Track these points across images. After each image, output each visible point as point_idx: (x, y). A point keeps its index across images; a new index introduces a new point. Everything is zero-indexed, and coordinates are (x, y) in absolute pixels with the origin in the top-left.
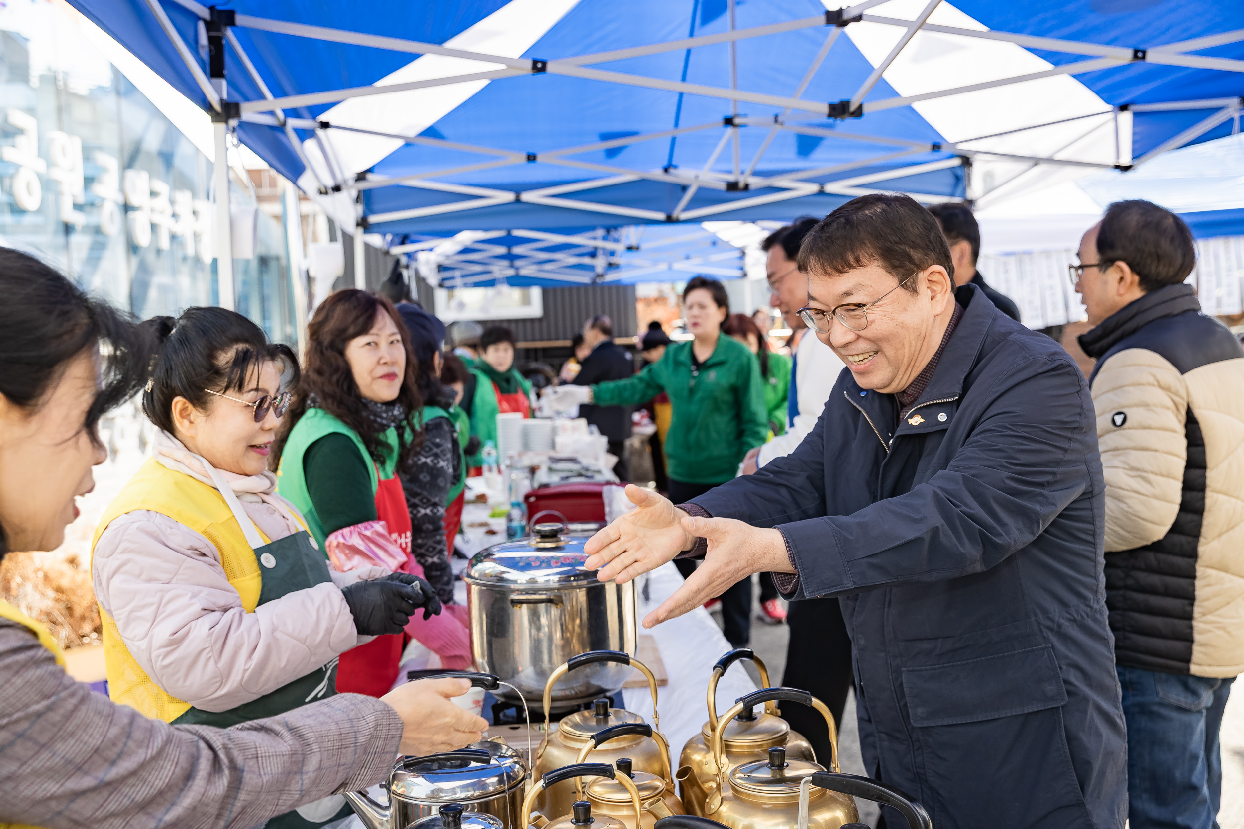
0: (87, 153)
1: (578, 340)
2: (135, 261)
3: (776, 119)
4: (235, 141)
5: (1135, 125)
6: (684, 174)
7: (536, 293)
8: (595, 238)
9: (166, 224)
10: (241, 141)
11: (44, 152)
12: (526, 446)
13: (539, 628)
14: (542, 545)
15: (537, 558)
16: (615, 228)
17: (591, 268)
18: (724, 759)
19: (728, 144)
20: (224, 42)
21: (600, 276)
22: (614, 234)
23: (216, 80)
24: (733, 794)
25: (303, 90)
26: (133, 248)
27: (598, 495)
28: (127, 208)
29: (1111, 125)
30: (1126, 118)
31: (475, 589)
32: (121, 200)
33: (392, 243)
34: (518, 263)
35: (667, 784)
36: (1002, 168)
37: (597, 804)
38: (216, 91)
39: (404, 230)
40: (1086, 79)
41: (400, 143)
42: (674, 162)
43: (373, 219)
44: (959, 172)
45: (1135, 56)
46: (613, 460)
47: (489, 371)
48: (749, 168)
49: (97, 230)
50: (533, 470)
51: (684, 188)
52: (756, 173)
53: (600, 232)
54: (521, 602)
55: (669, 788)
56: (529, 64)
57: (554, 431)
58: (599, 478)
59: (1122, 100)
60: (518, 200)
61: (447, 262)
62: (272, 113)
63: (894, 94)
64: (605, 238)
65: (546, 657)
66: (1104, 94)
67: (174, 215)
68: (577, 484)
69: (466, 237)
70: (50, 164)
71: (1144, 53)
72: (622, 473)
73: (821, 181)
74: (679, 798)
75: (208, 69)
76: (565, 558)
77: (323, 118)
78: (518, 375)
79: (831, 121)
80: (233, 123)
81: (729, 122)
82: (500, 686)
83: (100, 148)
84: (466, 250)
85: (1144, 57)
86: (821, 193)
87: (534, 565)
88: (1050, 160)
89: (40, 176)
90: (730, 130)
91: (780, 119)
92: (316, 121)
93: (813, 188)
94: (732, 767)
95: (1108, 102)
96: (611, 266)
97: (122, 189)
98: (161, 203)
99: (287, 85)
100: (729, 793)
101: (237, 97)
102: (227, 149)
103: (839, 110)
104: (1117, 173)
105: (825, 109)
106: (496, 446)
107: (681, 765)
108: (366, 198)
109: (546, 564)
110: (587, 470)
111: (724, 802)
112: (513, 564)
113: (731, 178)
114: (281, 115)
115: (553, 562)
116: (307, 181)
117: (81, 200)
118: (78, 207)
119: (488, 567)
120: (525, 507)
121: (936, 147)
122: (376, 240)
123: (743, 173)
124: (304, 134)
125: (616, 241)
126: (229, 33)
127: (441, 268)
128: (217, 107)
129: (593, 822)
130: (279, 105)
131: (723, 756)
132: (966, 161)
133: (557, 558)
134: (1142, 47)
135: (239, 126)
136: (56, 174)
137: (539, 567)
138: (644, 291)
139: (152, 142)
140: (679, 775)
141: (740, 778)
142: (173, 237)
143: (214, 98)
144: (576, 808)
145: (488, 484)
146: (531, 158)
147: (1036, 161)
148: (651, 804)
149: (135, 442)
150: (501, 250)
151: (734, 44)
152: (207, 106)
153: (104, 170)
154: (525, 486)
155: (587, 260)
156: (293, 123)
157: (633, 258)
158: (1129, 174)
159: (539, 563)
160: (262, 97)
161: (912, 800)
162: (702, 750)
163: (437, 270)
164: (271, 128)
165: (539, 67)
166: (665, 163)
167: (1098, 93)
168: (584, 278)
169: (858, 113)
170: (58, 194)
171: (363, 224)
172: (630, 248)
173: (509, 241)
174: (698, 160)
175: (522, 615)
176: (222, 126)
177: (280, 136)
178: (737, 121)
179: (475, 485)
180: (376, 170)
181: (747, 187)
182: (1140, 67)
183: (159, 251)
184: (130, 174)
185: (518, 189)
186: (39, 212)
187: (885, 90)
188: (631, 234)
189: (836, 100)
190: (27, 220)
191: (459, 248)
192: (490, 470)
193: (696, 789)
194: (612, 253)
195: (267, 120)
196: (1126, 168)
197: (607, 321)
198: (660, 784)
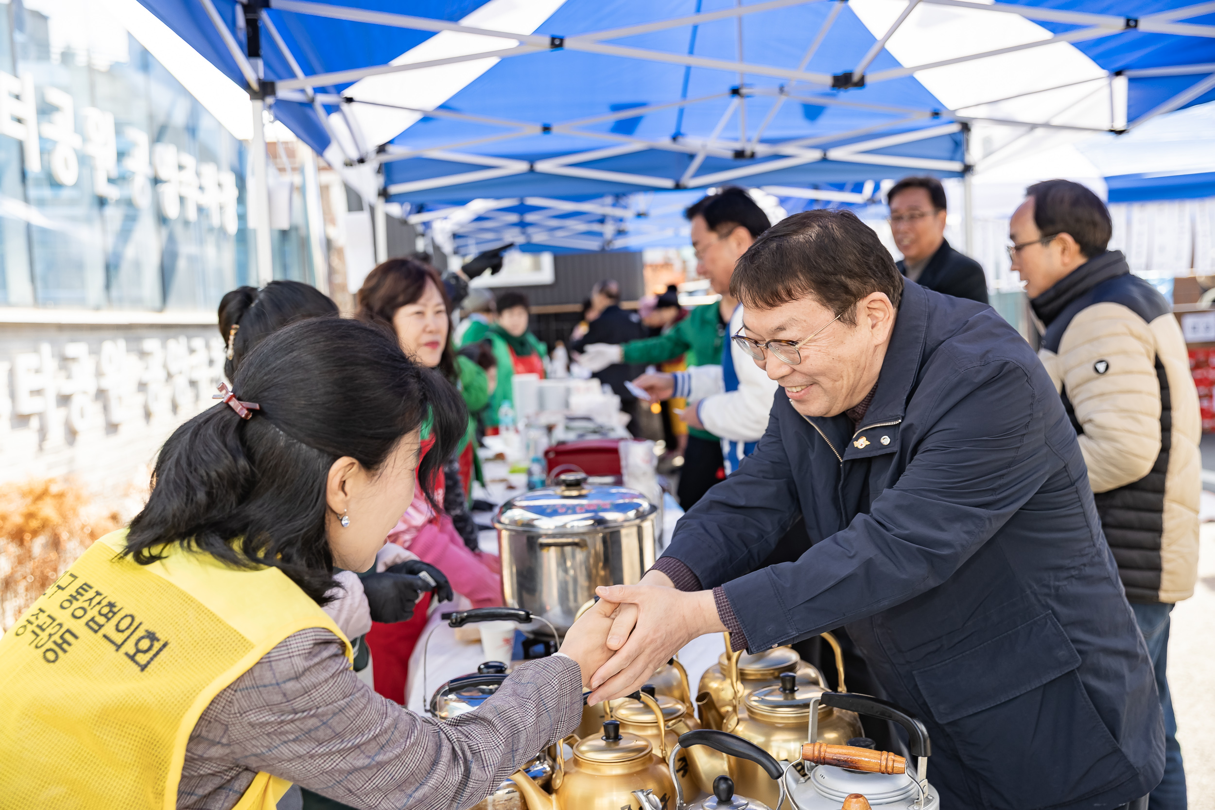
0: (119, 129)
1: (588, 305)
2: (164, 232)
3: (782, 89)
4: (272, 118)
5: (1130, 89)
6: (692, 142)
7: (547, 259)
8: (603, 205)
9: (194, 197)
10: (277, 118)
11: (79, 129)
12: (542, 405)
13: (566, 571)
14: (567, 493)
15: (563, 506)
16: (624, 195)
17: (600, 234)
18: (739, 686)
19: (735, 114)
20: (260, 24)
21: (609, 242)
22: (623, 201)
23: (253, 60)
24: (749, 716)
25: (331, 68)
26: (162, 219)
27: (614, 451)
28: (156, 181)
29: (1106, 91)
30: (1121, 83)
31: (505, 534)
32: (149, 172)
33: (410, 213)
34: (530, 230)
35: (687, 708)
36: (1001, 133)
37: (624, 725)
38: (253, 71)
39: (420, 199)
40: (1083, 47)
41: (418, 116)
42: (683, 130)
43: (394, 189)
44: (958, 138)
45: (1128, 25)
46: (625, 418)
47: (505, 335)
48: (756, 135)
49: (129, 203)
50: (550, 429)
51: (691, 156)
52: (763, 141)
53: (609, 200)
54: (549, 545)
55: (689, 712)
56: (546, 41)
57: (568, 391)
58: (613, 435)
59: (1118, 65)
60: (532, 170)
61: (461, 231)
62: (303, 91)
63: (894, 63)
64: (614, 205)
65: (571, 597)
66: (1100, 59)
67: (201, 188)
68: (593, 440)
69: (479, 206)
70: (85, 140)
71: (1136, 21)
72: (636, 430)
73: (825, 148)
74: (699, 721)
75: (246, 50)
76: (589, 505)
77: (348, 93)
78: (532, 339)
79: (835, 92)
80: (270, 100)
81: (735, 92)
82: (533, 620)
83: (130, 124)
84: (479, 219)
85: (1136, 26)
86: (825, 159)
87: (560, 511)
88: (1047, 125)
89: (76, 151)
90: (736, 101)
91: (786, 89)
92: (340, 97)
93: (816, 155)
94: (747, 692)
95: (1103, 67)
96: (621, 233)
97: (151, 163)
98: (188, 175)
99: (316, 64)
100: (745, 715)
101: (271, 77)
102: (264, 125)
103: (843, 81)
104: (1111, 137)
105: (828, 80)
106: (512, 406)
107: (699, 690)
108: (387, 170)
109: (573, 510)
110: (601, 427)
111: (741, 723)
112: (541, 511)
113: (738, 146)
114: (310, 91)
115: (578, 509)
116: (333, 154)
117: (114, 174)
118: (111, 181)
119: (516, 514)
120: (544, 462)
121: (936, 114)
122: (395, 209)
123: (749, 140)
124: (331, 109)
125: (625, 207)
126: (265, 16)
127: (456, 236)
128: (255, 86)
129: (621, 739)
130: (309, 83)
131: (739, 683)
132: (966, 127)
133: (581, 506)
134: (1133, 15)
135: (275, 103)
136: (91, 149)
137: (565, 513)
138: (652, 256)
139: (179, 117)
140: (699, 699)
141: (755, 701)
142: (200, 209)
143: (251, 76)
144: (606, 727)
145: (506, 442)
146: (546, 129)
147: (1033, 126)
148: (674, 724)
149: (168, 406)
150: (513, 218)
151: (740, 20)
152: (245, 85)
153: (134, 144)
154: (544, 443)
155: (596, 227)
156: (321, 99)
157: (643, 224)
158: (1123, 138)
159: (564, 510)
160: (293, 76)
161: (912, 716)
162: (718, 678)
163: (452, 237)
164: (301, 104)
165: (557, 43)
166: (673, 131)
167: (1096, 59)
168: (593, 245)
169: (861, 83)
170: (93, 169)
171: (384, 194)
172: (640, 215)
173: (522, 209)
174: (706, 129)
175: (550, 558)
176: (259, 104)
177: (309, 112)
178: (744, 91)
179: (493, 444)
180: (396, 141)
181: (753, 155)
182: (1132, 35)
183: (186, 223)
184: (160, 148)
185: (532, 159)
186: (76, 186)
187: (887, 60)
188: (640, 201)
189: (840, 70)
190: (65, 194)
191: (472, 216)
192: (507, 429)
193: (713, 712)
194: (621, 220)
195: (297, 97)
196: (1120, 132)
197: (613, 287)
198: (681, 707)
